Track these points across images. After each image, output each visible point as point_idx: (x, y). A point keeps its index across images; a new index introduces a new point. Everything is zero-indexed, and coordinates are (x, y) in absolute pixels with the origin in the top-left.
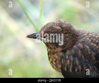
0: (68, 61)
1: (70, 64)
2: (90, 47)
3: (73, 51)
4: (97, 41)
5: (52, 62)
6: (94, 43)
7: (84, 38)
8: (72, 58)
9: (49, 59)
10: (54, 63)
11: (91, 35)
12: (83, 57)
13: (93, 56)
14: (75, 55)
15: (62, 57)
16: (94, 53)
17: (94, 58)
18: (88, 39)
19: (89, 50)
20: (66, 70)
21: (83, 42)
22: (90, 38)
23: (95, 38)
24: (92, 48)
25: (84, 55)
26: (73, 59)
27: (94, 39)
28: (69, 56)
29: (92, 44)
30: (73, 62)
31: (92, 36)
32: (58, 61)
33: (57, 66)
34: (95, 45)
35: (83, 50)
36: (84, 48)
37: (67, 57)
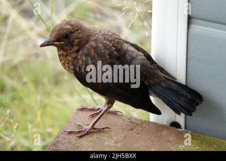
0: (80, 61)
1: (82, 65)
2: (103, 45)
3: (85, 50)
4: (110, 39)
5: (64, 64)
6: (108, 40)
7: (97, 36)
8: (84, 58)
9: (61, 61)
10: (67, 65)
11: (103, 32)
12: (96, 55)
13: (106, 54)
14: (87, 55)
15: (76, 58)
16: (108, 52)
17: (108, 57)
18: (101, 36)
19: (102, 48)
20: (78, 70)
21: (96, 40)
22: (102, 35)
23: (108, 35)
24: (106, 46)
25: (97, 54)
26: (86, 59)
27: (107, 37)
28: (81, 56)
29: (105, 41)
30: (85, 61)
31: (105, 33)
32: (70, 63)
33: (69, 68)
34: (108, 43)
35: (95, 49)
36: (97, 47)
37: (79, 57)
